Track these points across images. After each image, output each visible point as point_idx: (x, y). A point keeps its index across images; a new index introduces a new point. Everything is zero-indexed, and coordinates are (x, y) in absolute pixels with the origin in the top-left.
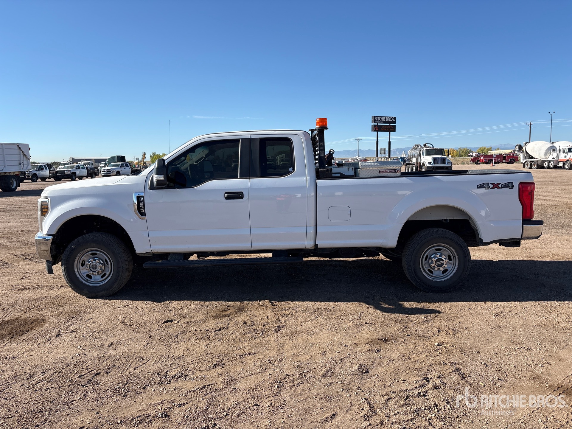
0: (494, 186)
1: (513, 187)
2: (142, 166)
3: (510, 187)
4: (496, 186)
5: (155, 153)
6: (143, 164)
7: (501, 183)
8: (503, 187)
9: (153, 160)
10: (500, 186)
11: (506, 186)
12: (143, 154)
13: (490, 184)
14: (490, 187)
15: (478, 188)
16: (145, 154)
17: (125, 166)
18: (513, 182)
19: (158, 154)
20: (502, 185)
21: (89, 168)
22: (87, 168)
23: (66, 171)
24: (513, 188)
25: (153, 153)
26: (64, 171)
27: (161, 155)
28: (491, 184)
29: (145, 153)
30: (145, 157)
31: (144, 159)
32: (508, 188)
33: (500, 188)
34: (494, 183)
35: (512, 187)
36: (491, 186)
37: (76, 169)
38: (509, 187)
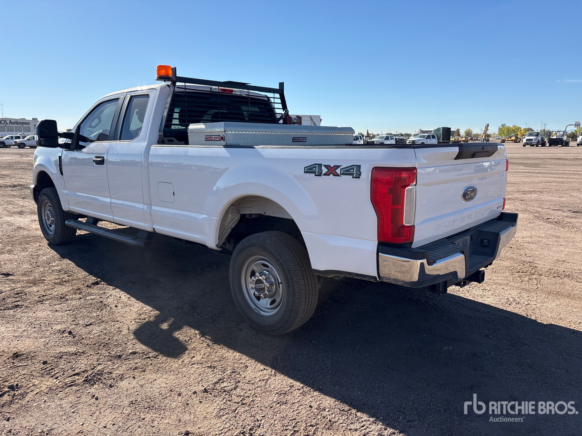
0: (329, 170)
1: (360, 175)
2: (483, 139)
3: (354, 176)
4: (332, 170)
5: (505, 125)
6: (485, 137)
7: (340, 166)
8: (343, 174)
9: (502, 132)
10: (338, 171)
11: (347, 172)
12: (486, 126)
13: (323, 167)
14: (323, 173)
15: (305, 172)
16: (488, 126)
17: (431, 138)
18: (360, 166)
19: (508, 126)
20: (341, 169)
21: (398, 139)
22: (396, 139)
23: (375, 142)
24: (359, 178)
25: (502, 125)
26: (374, 141)
27: (512, 127)
28: (325, 166)
29: (488, 124)
30: (488, 129)
31: (486, 131)
32: (351, 176)
33: (338, 175)
34: (329, 166)
35: (358, 176)
36: (325, 170)
37: (385, 139)
38: (352, 174)
